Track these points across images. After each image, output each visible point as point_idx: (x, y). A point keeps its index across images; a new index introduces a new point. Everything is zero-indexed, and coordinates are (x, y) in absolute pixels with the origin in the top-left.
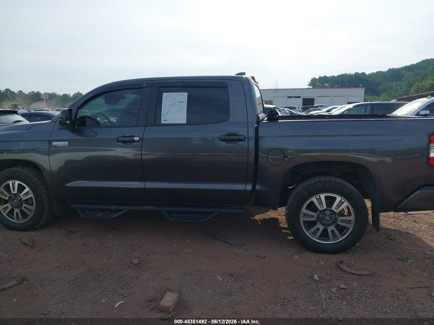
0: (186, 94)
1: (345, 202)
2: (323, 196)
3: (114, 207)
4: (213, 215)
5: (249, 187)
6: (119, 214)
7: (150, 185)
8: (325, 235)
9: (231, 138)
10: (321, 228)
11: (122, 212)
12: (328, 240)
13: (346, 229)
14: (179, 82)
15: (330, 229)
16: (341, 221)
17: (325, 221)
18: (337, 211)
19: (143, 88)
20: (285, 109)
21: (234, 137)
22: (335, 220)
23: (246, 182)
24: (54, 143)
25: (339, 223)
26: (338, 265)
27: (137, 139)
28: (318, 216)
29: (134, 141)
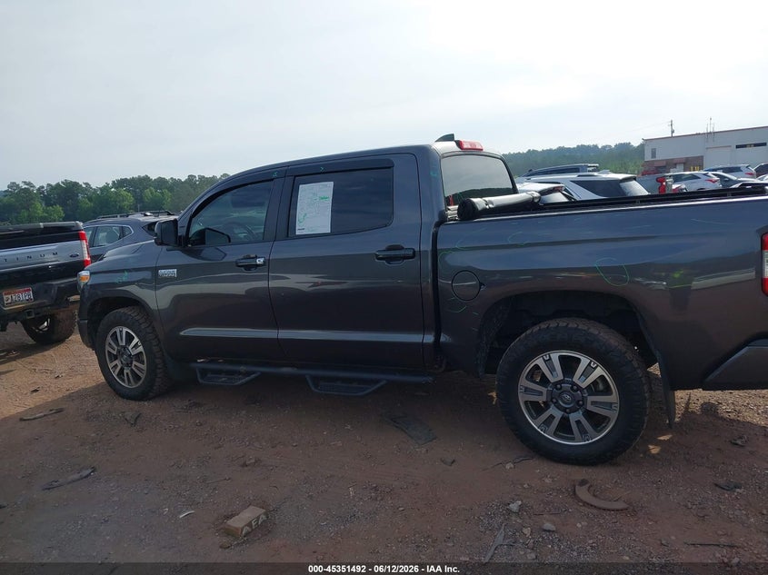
0: (331, 184)
1: (599, 368)
2: (555, 356)
3: (243, 368)
4: (378, 385)
5: (429, 339)
6: (247, 379)
7: (285, 334)
8: (564, 427)
9: (394, 255)
10: (558, 414)
11: (253, 376)
12: (573, 439)
13: (605, 419)
14: (322, 166)
15: (574, 417)
16: (594, 403)
17: (564, 402)
18: (584, 385)
19: (272, 180)
20: (710, 173)
21: (397, 253)
22: (583, 401)
23: (423, 329)
24: (161, 272)
25: (590, 407)
26: (574, 486)
27: (260, 261)
28: (550, 394)
29: (257, 265)
